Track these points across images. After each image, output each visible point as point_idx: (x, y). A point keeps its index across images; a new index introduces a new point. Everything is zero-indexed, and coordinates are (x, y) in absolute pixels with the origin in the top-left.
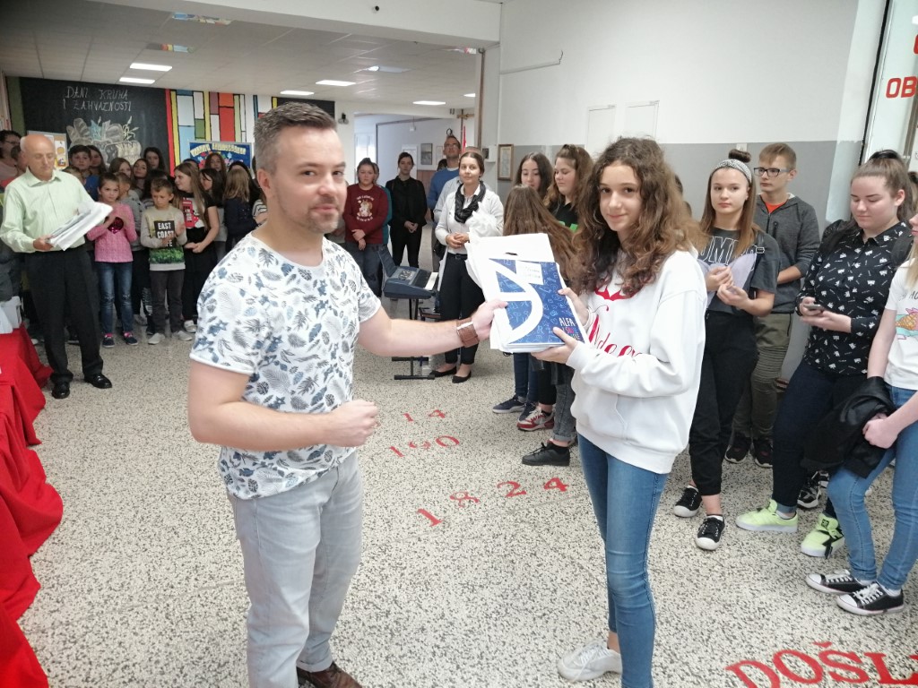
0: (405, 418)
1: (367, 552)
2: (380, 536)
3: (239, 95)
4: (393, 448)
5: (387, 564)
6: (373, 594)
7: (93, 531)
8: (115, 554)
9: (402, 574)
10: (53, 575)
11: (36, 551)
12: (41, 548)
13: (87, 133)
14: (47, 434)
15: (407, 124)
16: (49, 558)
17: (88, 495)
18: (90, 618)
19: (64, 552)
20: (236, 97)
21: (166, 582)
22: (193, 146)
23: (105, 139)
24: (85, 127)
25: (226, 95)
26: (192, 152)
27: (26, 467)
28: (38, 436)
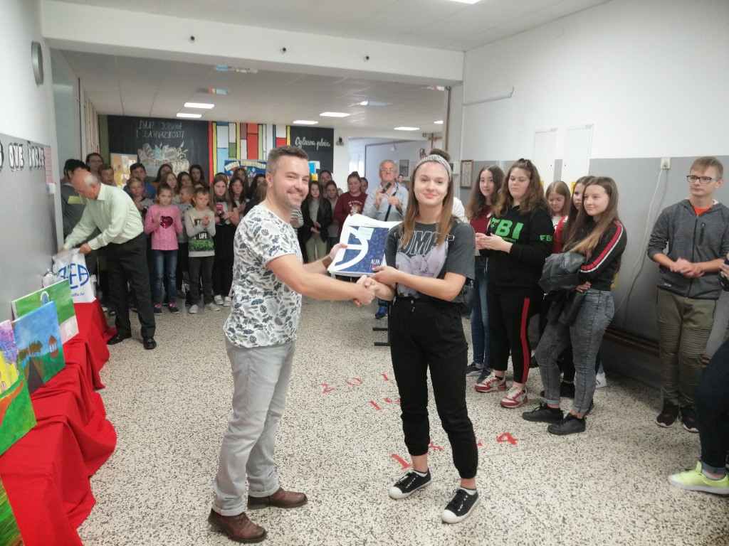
0: (382, 378)
1: (349, 488)
2: (360, 475)
3: (262, 125)
4: (372, 402)
5: (365, 499)
6: (354, 524)
7: (137, 460)
8: (152, 479)
9: (378, 509)
10: (106, 493)
11: (95, 473)
12: (99, 471)
13: (152, 154)
14: (109, 381)
15: (389, 145)
16: (104, 479)
17: (136, 431)
18: (131, 530)
19: (115, 475)
20: (260, 127)
21: (190, 504)
22: (227, 163)
23: (164, 158)
24: (151, 150)
25: (253, 125)
26: (226, 167)
27: (92, 406)
28: (103, 382)
